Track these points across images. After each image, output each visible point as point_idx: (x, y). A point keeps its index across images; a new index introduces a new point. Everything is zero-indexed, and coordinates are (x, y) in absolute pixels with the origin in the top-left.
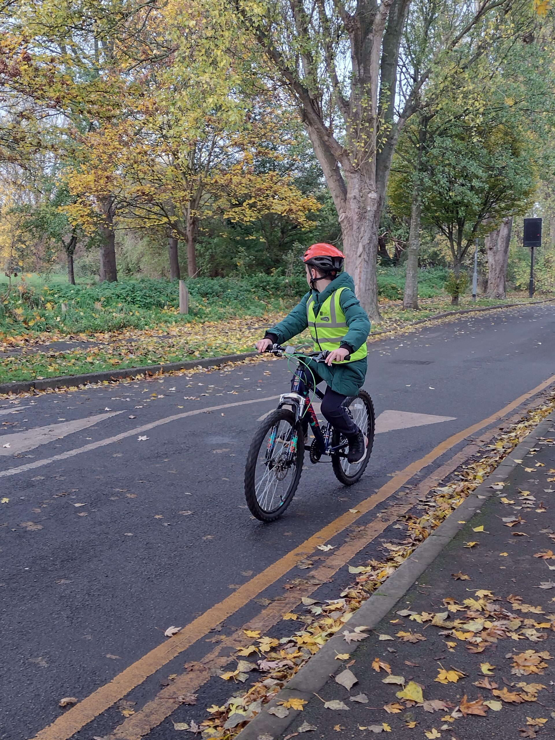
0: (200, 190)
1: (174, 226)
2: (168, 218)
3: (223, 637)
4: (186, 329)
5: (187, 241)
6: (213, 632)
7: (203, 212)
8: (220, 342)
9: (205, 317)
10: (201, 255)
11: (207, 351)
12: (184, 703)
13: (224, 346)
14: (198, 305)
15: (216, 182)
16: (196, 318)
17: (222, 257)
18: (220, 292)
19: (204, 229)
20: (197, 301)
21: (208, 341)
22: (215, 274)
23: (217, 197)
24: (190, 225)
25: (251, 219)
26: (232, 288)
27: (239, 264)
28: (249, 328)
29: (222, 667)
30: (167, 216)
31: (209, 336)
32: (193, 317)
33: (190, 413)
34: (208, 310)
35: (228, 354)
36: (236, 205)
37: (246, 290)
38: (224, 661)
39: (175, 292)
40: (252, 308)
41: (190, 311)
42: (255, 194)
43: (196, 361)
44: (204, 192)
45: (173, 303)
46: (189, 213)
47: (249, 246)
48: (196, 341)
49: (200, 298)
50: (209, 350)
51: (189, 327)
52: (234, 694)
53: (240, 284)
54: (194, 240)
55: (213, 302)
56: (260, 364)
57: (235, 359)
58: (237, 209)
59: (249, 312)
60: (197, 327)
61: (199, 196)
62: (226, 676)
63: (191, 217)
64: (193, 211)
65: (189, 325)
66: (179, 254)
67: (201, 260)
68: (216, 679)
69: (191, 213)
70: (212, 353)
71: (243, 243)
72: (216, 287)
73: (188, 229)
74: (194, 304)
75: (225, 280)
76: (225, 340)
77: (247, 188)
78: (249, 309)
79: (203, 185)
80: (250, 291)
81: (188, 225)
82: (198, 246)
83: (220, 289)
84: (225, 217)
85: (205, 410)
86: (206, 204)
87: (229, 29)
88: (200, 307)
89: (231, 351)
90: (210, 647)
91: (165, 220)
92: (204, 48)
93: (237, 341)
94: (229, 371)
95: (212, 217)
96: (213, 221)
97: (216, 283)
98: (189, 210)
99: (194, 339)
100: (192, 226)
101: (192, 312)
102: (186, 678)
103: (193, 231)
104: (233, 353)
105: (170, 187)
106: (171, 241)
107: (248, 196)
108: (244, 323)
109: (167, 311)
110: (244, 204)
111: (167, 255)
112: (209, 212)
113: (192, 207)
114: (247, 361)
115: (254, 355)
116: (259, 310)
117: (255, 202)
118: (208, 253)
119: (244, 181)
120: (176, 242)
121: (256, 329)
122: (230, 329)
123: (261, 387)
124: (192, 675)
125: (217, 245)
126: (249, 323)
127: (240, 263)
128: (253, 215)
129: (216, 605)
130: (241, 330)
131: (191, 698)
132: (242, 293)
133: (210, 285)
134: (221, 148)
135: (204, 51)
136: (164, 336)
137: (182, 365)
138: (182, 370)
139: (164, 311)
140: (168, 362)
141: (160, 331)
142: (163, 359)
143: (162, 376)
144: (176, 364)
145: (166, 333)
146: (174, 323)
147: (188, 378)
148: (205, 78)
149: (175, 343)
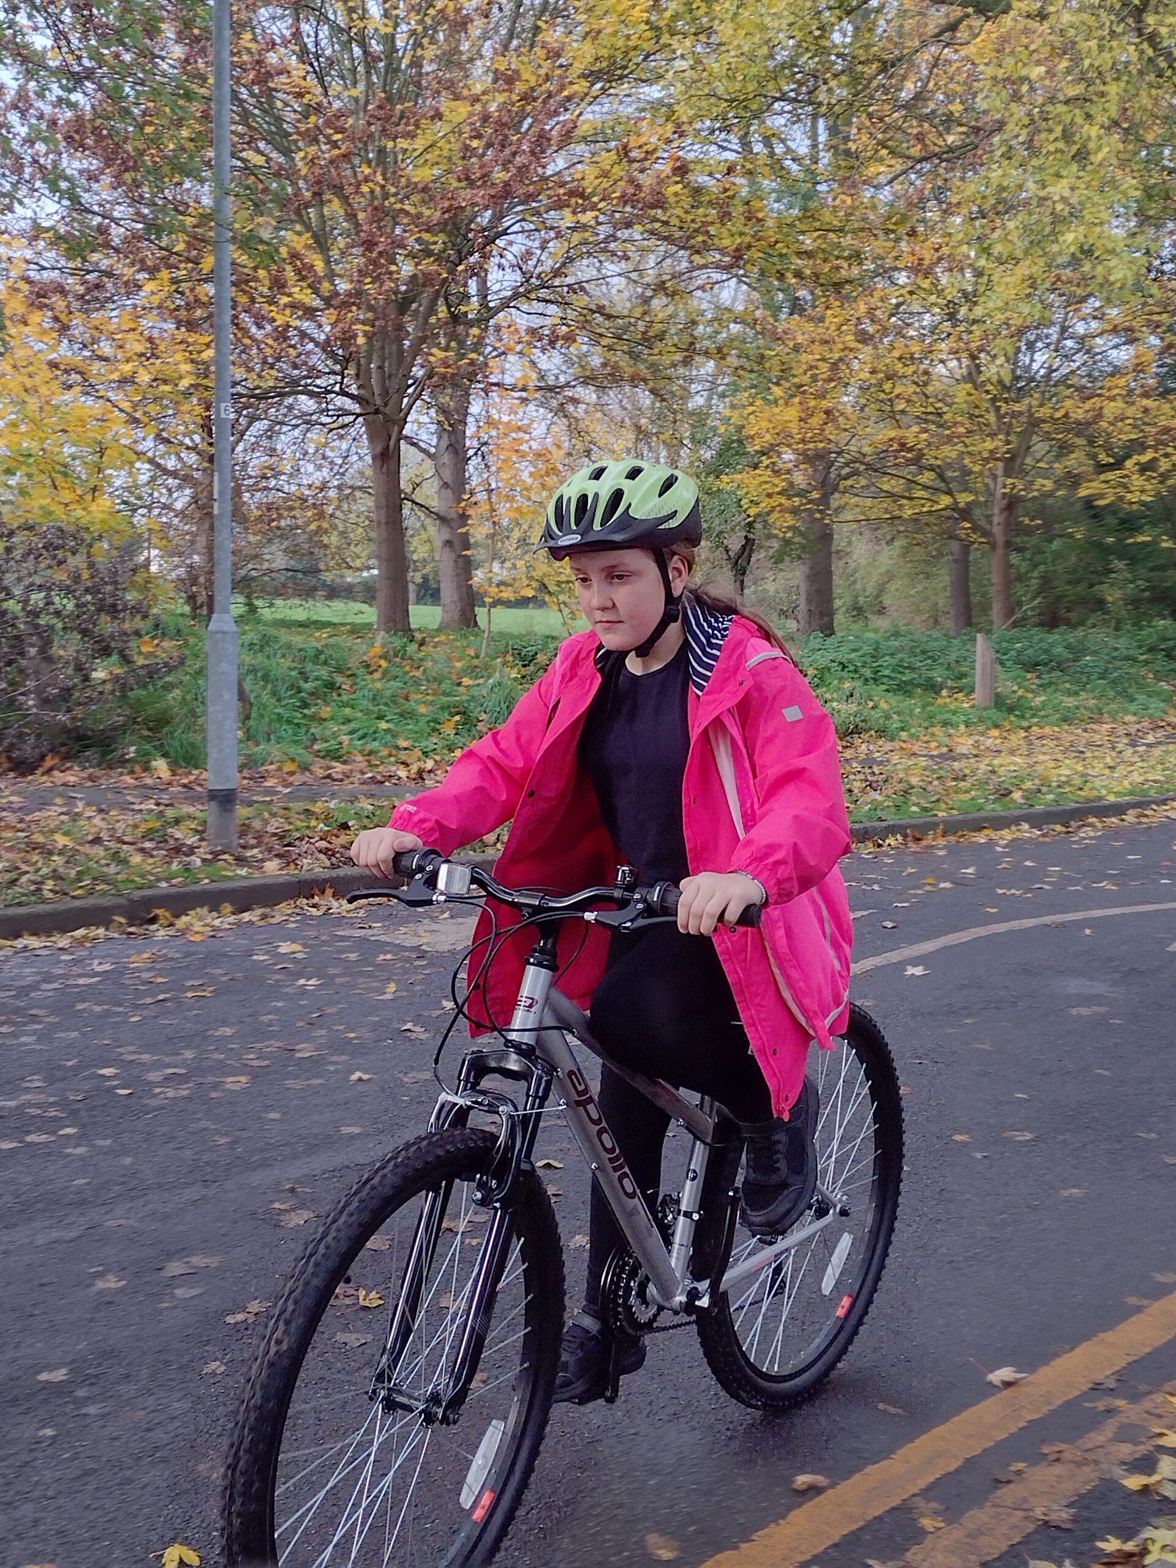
0: (1025, 435)
1: (965, 513)
2: (953, 497)
3: (1121, 1403)
4: (989, 742)
5: (993, 546)
6: (1097, 1388)
7: (1032, 483)
8: (1068, 772)
9: (1033, 716)
10: (1020, 578)
11: (1039, 791)
13: (1077, 781)
14: (1015, 688)
15: (1066, 415)
16: (1013, 718)
17: (1069, 583)
18: (1068, 660)
19: (1031, 520)
20: (1014, 679)
21: (1039, 768)
22: (1051, 621)
23: (1064, 449)
24: (1003, 510)
25: (1144, 498)
26: (1094, 653)
27: (1110, 599)
28: (1133, 744)
29: (1124, 1463)
30: (949, 493)
31: (1042, 758)
32: (1005, 714)
33: (1015, 925)
34: (1039, 700)
35: (1089, 801)
36: (1109, 467)
37: (1127, 658)
38: (1125, 1450)
39: (965, 659)
40: (1141, 698)
41: (1000, 703)
42: (1156, 440)
43: (1016, 813)
44: (1035, 439)
45: (961, 682)
46: (1000, 485)
47: (1135, 557)
48: (1012, 768)
49: (1022, 673)
50: (1044, 789)
51: (996, 738)
52: (1154, 1521)
53: (1112, 642)
54: (1008, 544)
55: (1050, 684)
56: (1162, 825)
57: (1104, 811)
58: (1110, 476)
59: (1133, 708)
60: (1013, 737)
61: (1024, 447)
62: (1134, 1482)
63: (1005, 494)
64: (1010, 481)
65: (995, 732)
66: (972, 574)
67: (1019, 589)
68: (1113, 1485)
69: (1005, 485)
70: (1051, 797)
71: (1121, 551)
72: (1059, 650)
73: (996, 520)
74: (1008, 686)
75: (1080, 633)
76: (1080, 768)
77: (1134, 426)
78: (1132, 700)
79: (1034, 423)
80: (1134, 660)
81: (996, 511)
82: (1014, 558)
83: (1066, 654)
84: (1083, 493)
85: (1048, 919)
86: (1040, 465)
88: (1020, 693)
89: (1095, 793)
90: (1096, 1420)
91: (946, 500)
93: (1107, 772)
94: (1091, 838)
95: (1050, 494)
96: (1050, 501)
97: (1057, 641)
98: (1000, 480)
99: (1009, 765)
100: (1006, 514)
101: (1004, 704)
102: (1047, 1474)
103: (1007, 524)
104: (1100, 798)
105: (962, 430)
106: (955, 546)
107: (1137, 446)
108: (1121, 731)
109: (948, 700)
110: (1129, 463)
111: (944, 578)
112: (1045, 482)
113: (1008, 473)
114: (1130, 817)
115: (1149, 803)
116: (1155, 704)
117: (1155, 459)
118: (1035, 574)
119: (1130, 411)
120: (966, 548)
121: (1149, 745)
122: (1090, 744)
123: (1169, 876)
124: (1059, 1469)
125: (1058, 555)
126: (1133, 731)
127: (1112, 595)
128: (1149, 487)
129: (1101, 1335)
130: (1114, 748)
131: (1062, 1516)
132: (1119, 664)
133: (1044, 645)
134: (1082, 340)
135: (1059, 129)
136: (940, 756)
137: (986, 819)
138: (986, 832)
139: (940, 701)
140: (955, 812)
141: (934, 744)
142: (943, 806)
143: (942, 842)
144: (971, 816)
145: (945, 749)
146: (962, 728)
147: (999, 849)
148: (1059, 189)
149: (967, 771)
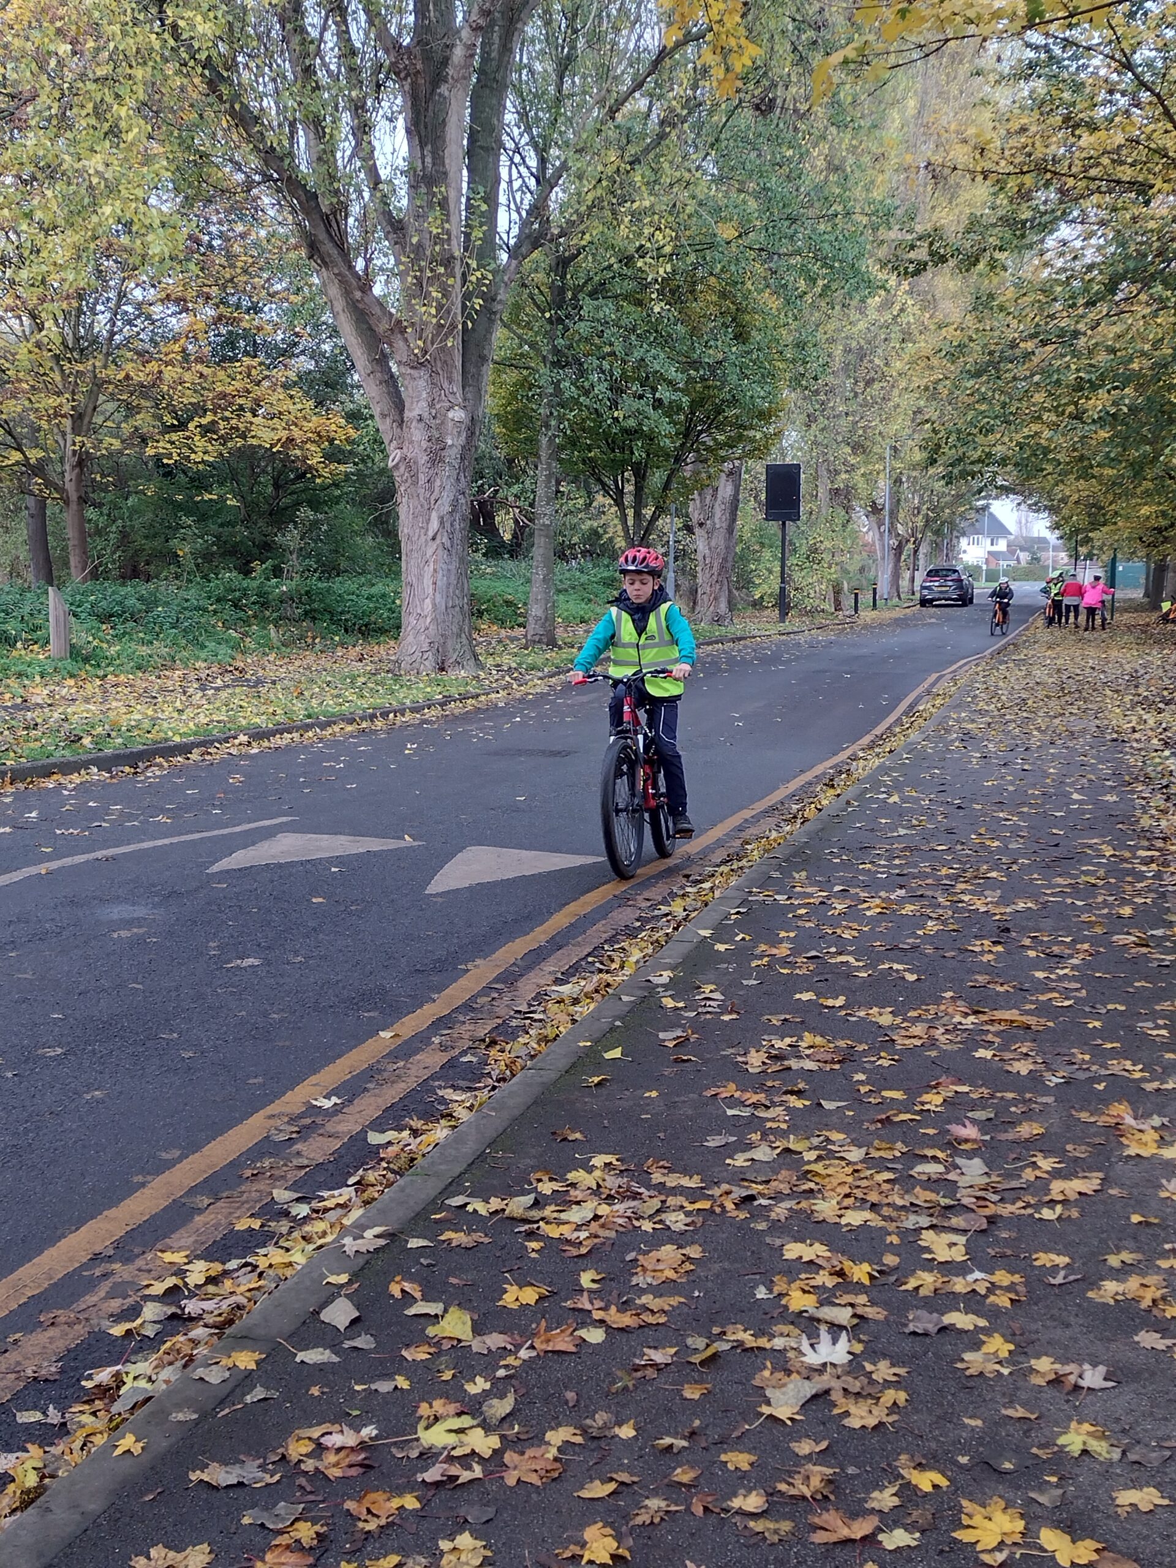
0: (93, 395)
1: (38, 470)
2: (23, 453)
3: (117, 1266)
4: (64, 692)
5: (67, 502)
6: (96, 1258)
7: (101, 442)
8: (138, 717)
9: (108, 665)
10: (99, 532)
11: (109, 735)
12: (35, 1378)
13: (146, 725)
14: (91, 639)
15: (128, 377)
16: (88, 667)
17: (146, 537)
18: (140, 611)
19: (103, 476)
20: (88, 631)
21: (112, 714)
22: (132, 572)
23: (131, 410)
24: (73, 468)
25: (207, 458)
26: (167, 604)
27: (180, 553)
28: (203, 688)
29: (112, 1316)
30: (19, 449)
31: (114, 704)
32: (81, 664)
33: (68, 861)
34: (114, 650)
35: (156, 742)
36: (173, 428)
37: (198, 608)
38: (115, 1305)
39: (39, 611)
40: (211, 645)
41: (74, 652)
42: (214, 404)
43: (84, 757)
44: (102, 398)
45: (36, 635)
46: (69, 442)
47: (202, 514)
48: (85, 715)
49: (96, 624)
50: (113, 734)
51: (70, 687)
52: (133, 1358)
53: (183, 594)
54: (83, 500)
55: (124, 634)
56: (223, 760)
57: (170, 751)
58: (174, 436)
59: (203, 655)
60: (88, 686)
61: (91, 406)
62: (118, 1330)
63: (74, 451)
64: (78, 439)
65: (71, 682)
66: (50, 529)
67: (99, 543)
68: (100, 1336)
69: (73, 443)
70: (120, 740)
71: (191, 508)
72: (131, 602)
73: (67, 476)
74: (82, 637)
75: (151, 586)
76: (150, 712)
77: (195, 391)
78: (203, 647)
79: (99, 385)
80: (205, 610)
81: (67, 467)
82: (91, 513)
83: (139, 605)
84: (150, 451)
85: (99, 854)
86: (109, 424)
87: (145, 63)
88: (95, 643)
89: (162, 735)
90: (91, 1284)
91: (16, 456)
92: (90, 99)
93: (175, 715)
94: (155, 777)
95: (121, 453)
96: (124, 459)
97: (130, 593)
98: (69, 437)
99: (80, 712)
100: (77, 470)
101: (78, 654)
102: (41, 1338)
103: (79, 480)
104: (166, 740)
105: (25, 386)
106: (30, 501)
107: (199, 409)
108: (192, 676)
109: (23, 652)
110: (191, 426)
111: (22, 531)
112: (113, 441)
113: (76, 431)
114: (195, 756)
115: (212, 742)
116: (223, 650)
117: (214, 422)
118: (114, 529)
119: (188, 376)
120: (42, 505)
121: (217, 689)
122: (163, 690)
123: (221, 806)
124: (52, 1332)
125: (133, 511)
126: (203, 676)
127: (184, 550)
128: (211, 448)
129: (105, 1213)
130: (185, 693)
131: (50, 1369)
132: (188, 614)
133: (118, 598)
134: (139, 305)
135: (90, 106)
136: (15, 706)
137: (55, 765)
138: (55, 777)
139: (15, 653)
140: (23, 760)
141: (7, 696)
142: (12, 754)
143: (10, 789)
144: (40, 763)
145: (19, 700)
146: (38, 678)
147: (66, 793)
148: (94, 163)
149: (39, 721)
